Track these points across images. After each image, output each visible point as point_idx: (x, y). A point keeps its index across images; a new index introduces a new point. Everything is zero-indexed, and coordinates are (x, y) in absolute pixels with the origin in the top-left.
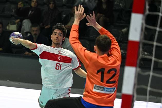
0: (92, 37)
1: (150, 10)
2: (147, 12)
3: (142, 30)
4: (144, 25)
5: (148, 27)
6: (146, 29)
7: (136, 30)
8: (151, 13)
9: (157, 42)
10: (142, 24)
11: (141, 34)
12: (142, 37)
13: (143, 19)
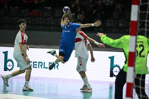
0: (115, 17)
1: (142, 2)
2: (141, 4)
3: (138, 14)
4: (139, 11)
5: (142, 12)
6: (141, 13)
7: (135, 14)
8: (143, 4)
9: (147, 20)
10: (138, 11)
11: (138, 17)
12: (139, 18)
13: (138, 8)
